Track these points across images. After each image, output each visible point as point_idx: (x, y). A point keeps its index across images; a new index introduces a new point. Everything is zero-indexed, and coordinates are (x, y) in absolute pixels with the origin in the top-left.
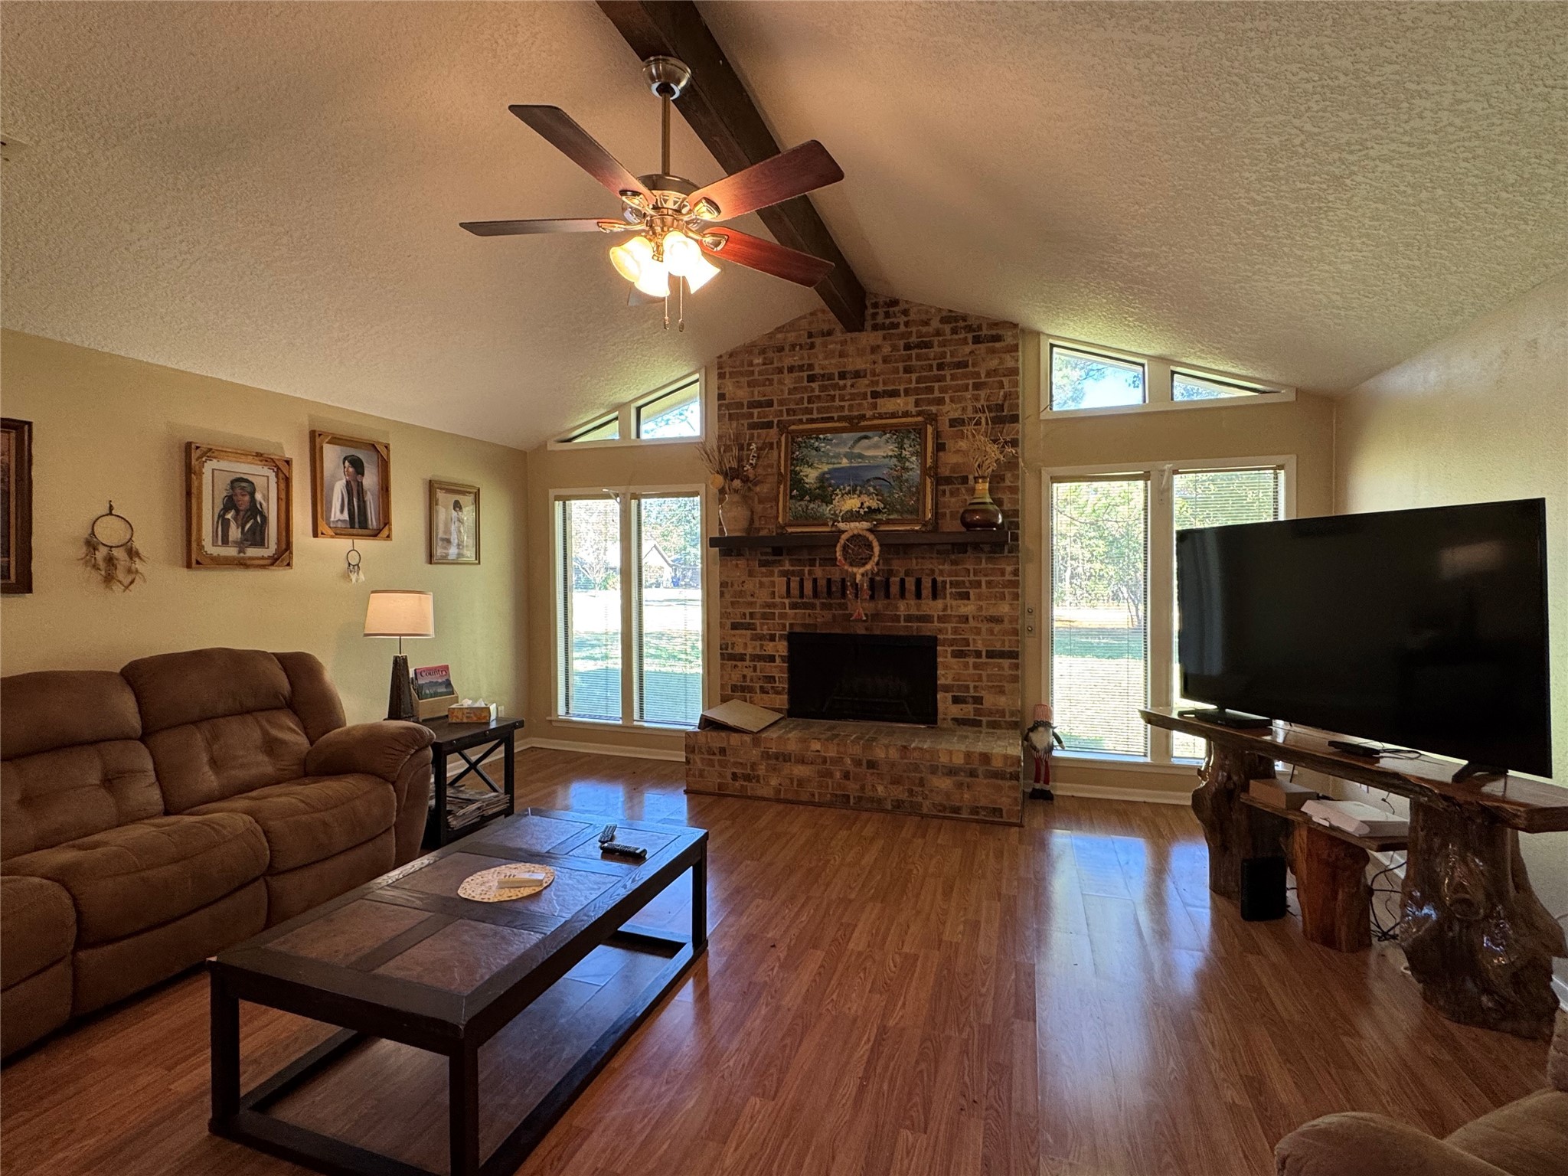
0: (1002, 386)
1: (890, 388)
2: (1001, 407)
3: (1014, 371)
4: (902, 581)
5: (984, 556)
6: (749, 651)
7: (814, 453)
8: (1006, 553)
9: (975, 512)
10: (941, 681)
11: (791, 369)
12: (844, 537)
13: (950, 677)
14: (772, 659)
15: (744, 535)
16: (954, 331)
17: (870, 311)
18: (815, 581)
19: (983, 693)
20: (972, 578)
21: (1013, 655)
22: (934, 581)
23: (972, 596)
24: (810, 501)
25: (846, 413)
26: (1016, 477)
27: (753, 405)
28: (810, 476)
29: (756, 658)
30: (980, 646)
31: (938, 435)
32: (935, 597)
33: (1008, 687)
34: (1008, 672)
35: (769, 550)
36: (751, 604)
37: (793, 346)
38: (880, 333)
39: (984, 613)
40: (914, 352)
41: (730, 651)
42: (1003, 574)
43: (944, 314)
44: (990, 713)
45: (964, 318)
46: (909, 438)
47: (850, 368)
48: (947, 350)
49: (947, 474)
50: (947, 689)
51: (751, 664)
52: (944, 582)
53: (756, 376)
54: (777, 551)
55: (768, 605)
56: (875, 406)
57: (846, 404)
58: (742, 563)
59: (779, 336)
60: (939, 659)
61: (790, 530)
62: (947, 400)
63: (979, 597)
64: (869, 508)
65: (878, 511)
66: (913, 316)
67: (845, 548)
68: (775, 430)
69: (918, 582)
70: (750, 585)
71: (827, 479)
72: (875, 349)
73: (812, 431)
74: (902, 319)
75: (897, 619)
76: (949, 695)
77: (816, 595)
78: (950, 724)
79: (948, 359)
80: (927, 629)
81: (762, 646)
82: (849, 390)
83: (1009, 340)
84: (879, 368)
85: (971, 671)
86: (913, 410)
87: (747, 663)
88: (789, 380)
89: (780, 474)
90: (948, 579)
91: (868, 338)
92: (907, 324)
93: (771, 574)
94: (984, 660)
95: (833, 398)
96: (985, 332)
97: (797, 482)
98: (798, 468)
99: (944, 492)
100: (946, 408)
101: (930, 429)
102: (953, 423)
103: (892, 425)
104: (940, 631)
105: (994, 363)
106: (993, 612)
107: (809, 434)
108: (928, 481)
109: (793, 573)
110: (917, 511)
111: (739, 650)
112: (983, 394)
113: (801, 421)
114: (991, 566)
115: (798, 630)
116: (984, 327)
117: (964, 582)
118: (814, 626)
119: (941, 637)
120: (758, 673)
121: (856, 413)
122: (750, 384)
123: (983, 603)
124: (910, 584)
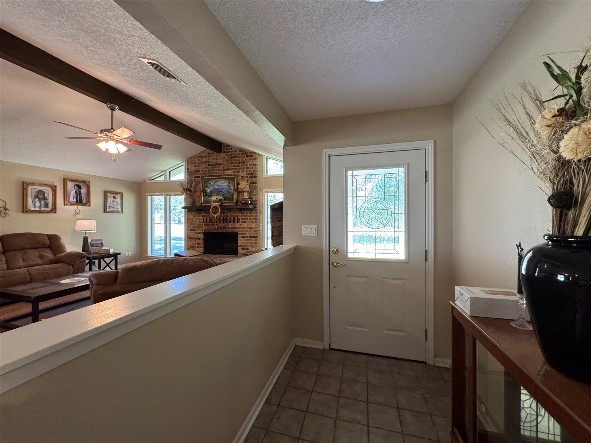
0: (253, 169)
1: (227, 168)
2: (252, 174)
3: (255, 165)
4: (230, 218)
5: (249, 212)
6: (194, 237)
7: (209, 184)
9: (243, 200)
10: (239, 244)
11: (204, 163)
12: (212, 206)
13: (241, 243)
14: (200, 239)
15: (191, 206)
16: (242, 154)
17: (223, 148)
18: (210, 218)
19: (248, 247)
20: (246, 217)
21: (255, 237)
22: (238, 218)
25: (217, 174)
26: (256, 192)
27: (196, 171)
28: (208, 190)
29: (196, 238)
30: (248, 235)
31: (238, 180)
32: (238, 223)
33: (254, 245)
34: (254, 241)
35: (196, 210)
36: (195, 224)
37: (205, 156)
38: (225, 154)
39: (249, 226)
40: (233, 159)
41: (190, 237)
42: (253, 216)
43: (240, 149)
44: (250, 252)
45: (244, 150)
46: (231, 181)
47: (218, 162)
48: (241, 159)
49: (240, 191)
50: (240, 246)
52: (240, 218)
53: (196, 164)
54: (201, 210)
55: (199, 225)
56: (224, 173)
57: (217, 172)
58: (193, 213)
59: (202, 154)
60: (239, 238)
61: (203, 205)
62: (241, 171)
63: (248, 222)
64: (219, 199)
65: (222, 200)
66: (233, 149)
67: (212, 209)
68: (200, 178)
69: (234, 219)
70: (194, 219)
71: (212, 191)
72: (224, 158)
73: (210, 179)
75: (229, 228)
76: (241, 248)
77: (210, 222)
78: (241, 255)
79: (241, 161)
80: (236, 231)
81: (197, 235)
82: (218, 168)
83: (254, 157)
84: (225, 163)
85: (246, 241)
86: (233, 174)
87: (194, 240)
88: (204, 165)
89: (201, 190)
90: (241, 218)
91: (222, 155)
92: (231, 152)
93: (199, 216)
94: (249, 238)
95: (214, 170)
96: (249, 154)
97: (205, 192)
98: (205, 189)
99: (240, 195)
100: (240, 173)
101: (236, 179)
102: (242, 177)
103: (228, 178)
104: (239, 231)
105: (251, 162)
106: (251, 226)
107: (208, 179)
108: (235, 192)
109: (205, 216)
110: (232, 200)
111: (192, 236)
112: (248, 170)
113: (207, 176)
114: (250, 214)
115: (206, 231)
116: (249, 153)
117: (244, 218)
118: (210, 230)
119: (239, 233)
120: (196, 243)
121: (219, 174)
122: (195, 166)
123: (249, 224)
124: (232, 219)
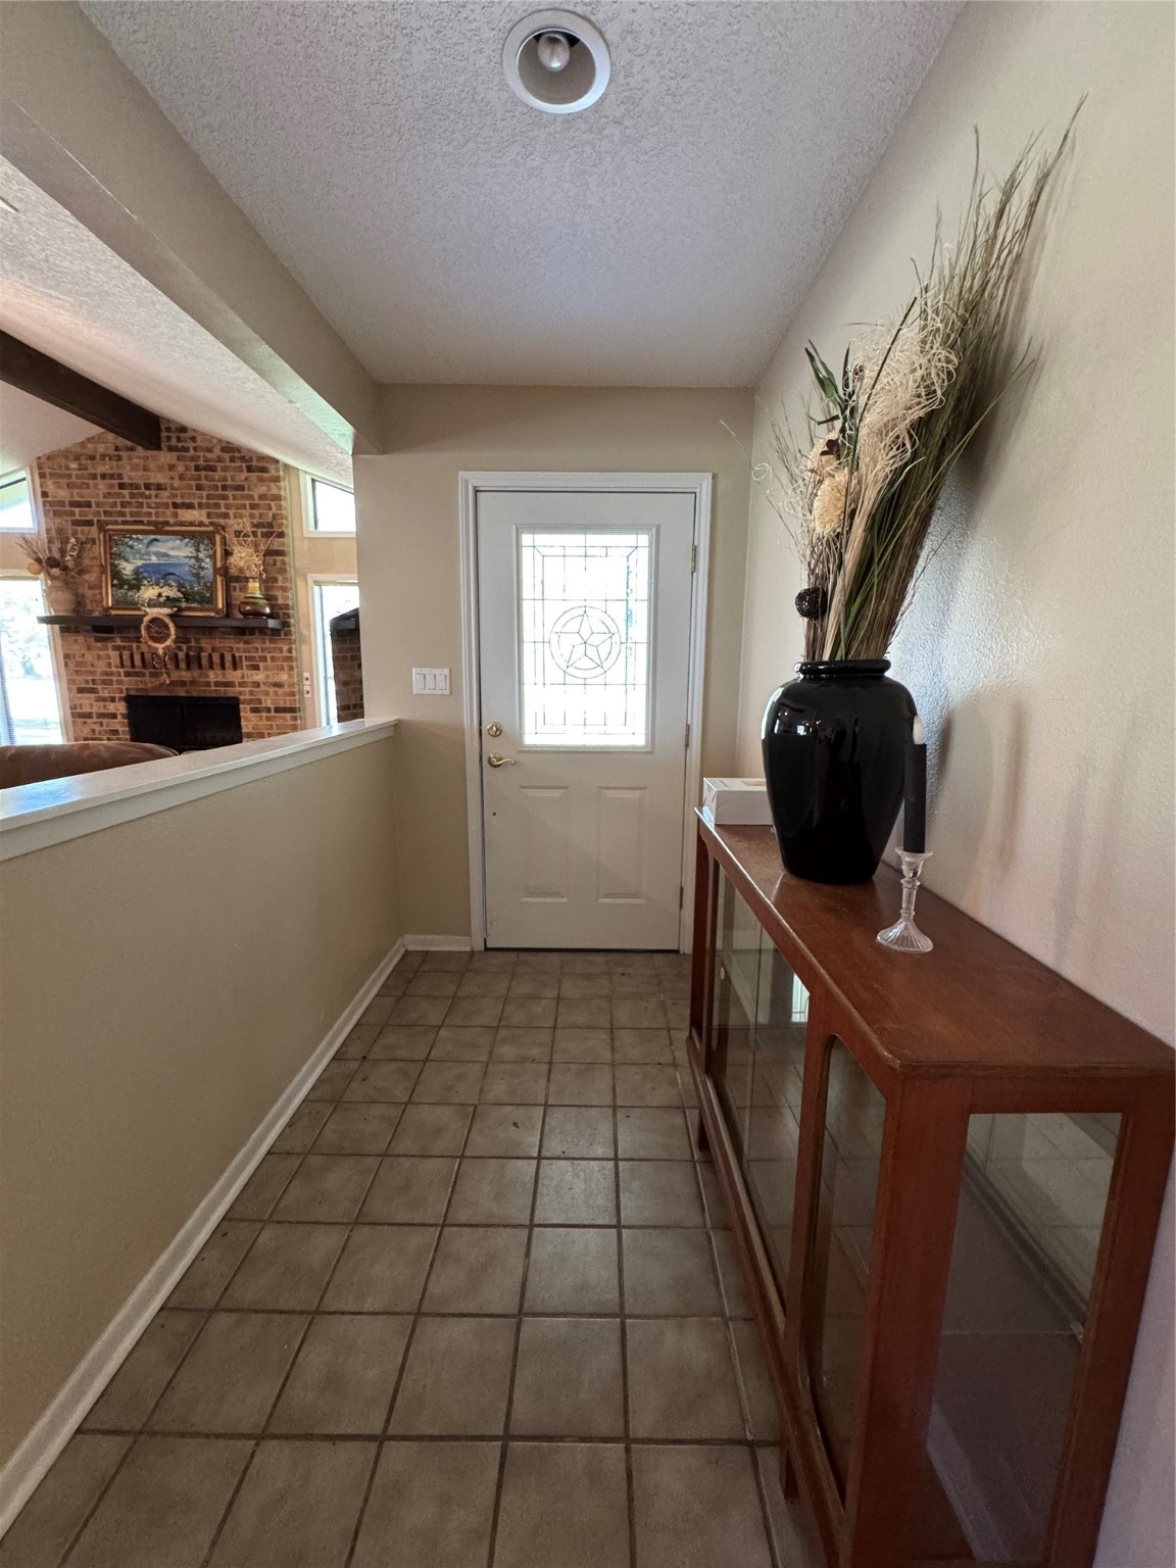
0: (270, 509)
1: (187, 501)
2: (270, 525)
3: (278, 498)
4: (210, 655)
5: (267, 638)
6: (95, 710)
7: (128, 550)
8: (283, 636)
9: (248, 604)
10: (244, 730)
11: (104, 476)
12: (146, 619)
13: (250, 727)
14: (114, 716)
15: (69, 614)
16: (232, 460)
17: (164, 434)
18: (142, 654)
20: (260, 654)
21: (292, 710)
22: (234, 656)
23: (261, 668)
24: (129, 590)
25: (154, 518)
27: (73, 504)
28: (127, 569)
29: (101, 715)
30: (269, 704)
31: (224, 541)
32: (235, 669)
34: (290, 722)
35: (89, 628)
36: (92, 673)
37: (103, 456)
38: (175, 454)
39: (270, 680)
40: (203, 473)
41: (79, 710)
42: (281, 652)
43: (223, 445)
45: (239, 450)
46: (203, 543)
47: (152, 481)
48: (228, 474)
49: (236, 574)
51: (98, 720)
52: (241, 657)
53: (73, 480)
54: (109, 630)
55: (107, 674)
56: (176, 515)
57: (153, 511)
58: (81, 639)
59: (90, 445)
60: (242, 714)
61: (114, 612)
62: (232, 516)
63: (266, 668)
64: (168, 597)
65: (177, 600)
66: (199, 442)
67: (148, 628)
68: (94, 529)
69: (222, 657)
70: (89, 657)
71: (142, 572)
72: (172, 467)
73: (128, 531)
74: (191, 445)
75: (208, 684)
77: (144, 666)
79: (229, 482)
80: (231, 692)
81: (105, 707)
82: (153, 500)
83: (273, 472)
84: (177, 483)
86: (206, 521)
87: (94, 720)
88: (102, 485)
89: (102, 566)
90: (244, 655)
91: (165, 457)
92: (195, 449)
93: (105, 648)
94: (273, 714)
95: (141, 505)
96: (254, 463)
97: (116, 574)
98: (116, 562)
99: (235, 588)
100: (231, 521)
101: (218, 538)
102: (238, 534)
103: (194, 532)
104: (241, 693)
105: (263, 489)
106: (276, 679)
107: (123, 533)
108: (219, 579)
109: (124, 648)
110: (211, 600)
111: (87, 709)
112: (256, 513)
113: (116, 523)
114: (273, 645)
115: (133, 693)
116: (254, 458)
117: (254, 657)
118: (146, 690)
119: (242, 698)
120: (105, 728)
121: (161, 519)
122: (69, 485)
123: (269, 673)
124: (216, 658)
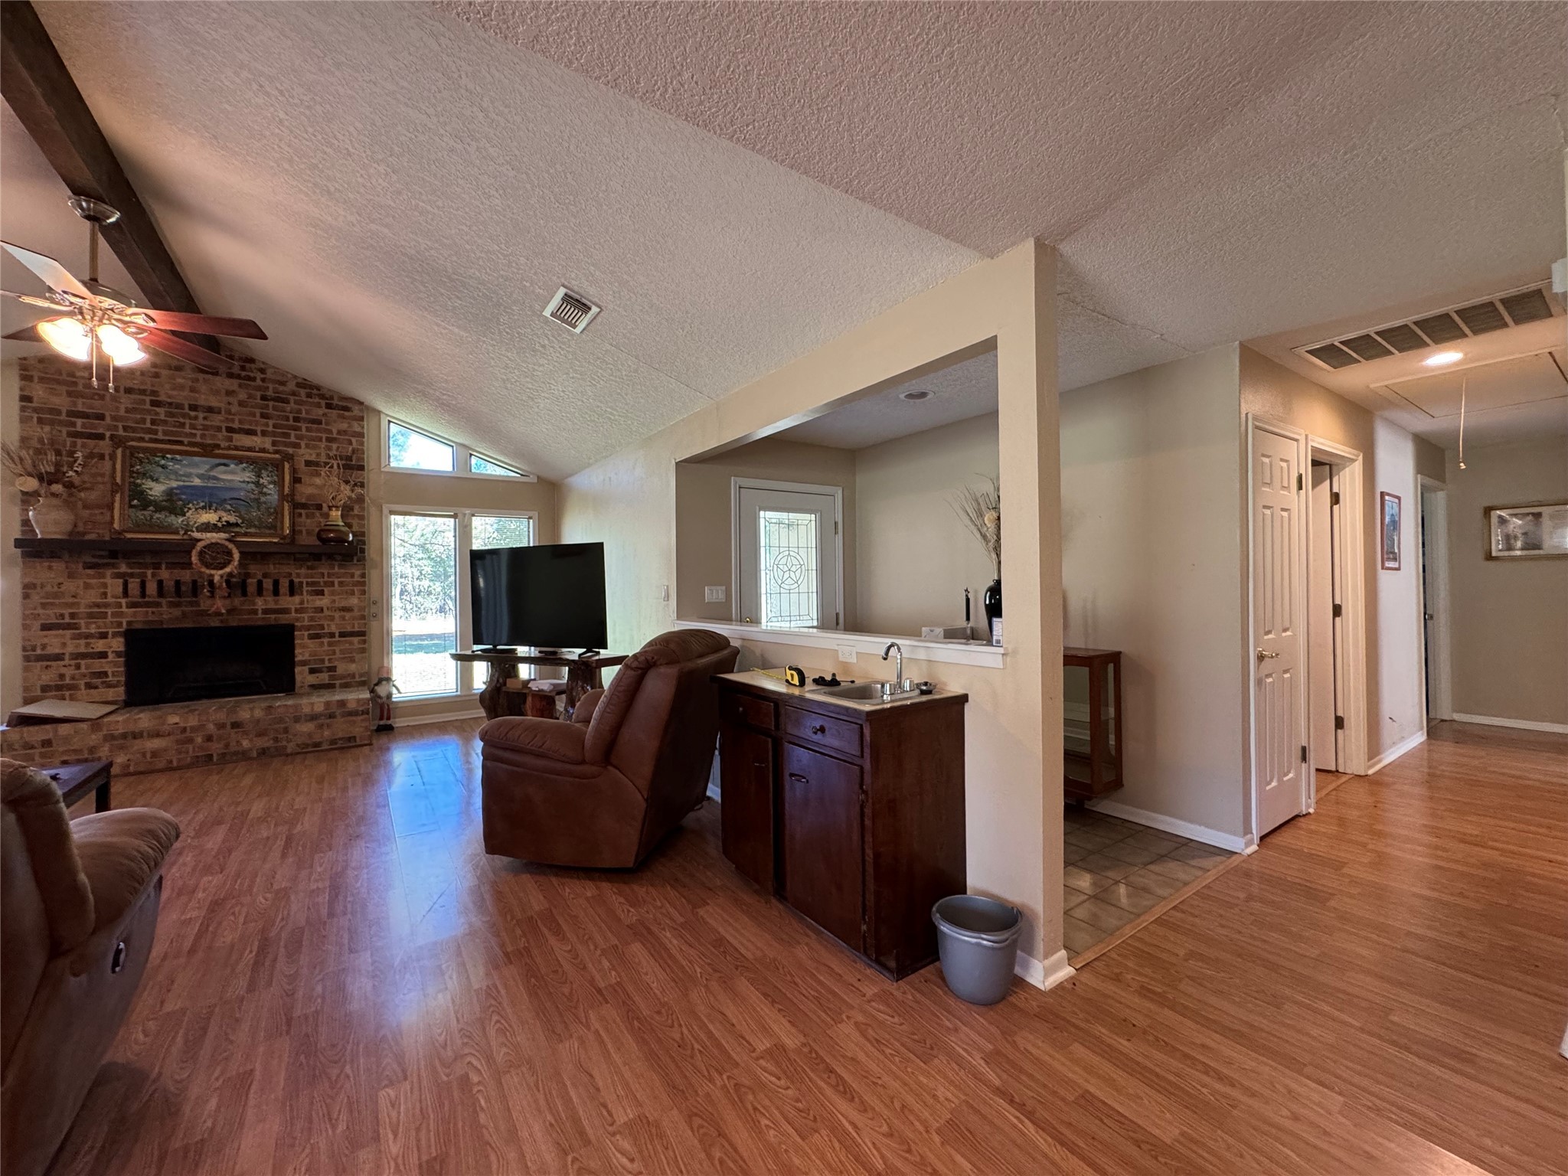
0: (350, 443)
1: (247, 427)
2: (349, 458)
3: (362, 435)
4: (260, 583)
5: (337, 563)
6: (70, 649)
7: (160, 469)
8: (355, 562)
10: (298, 658)
12: (200, 545)
13: (307, 655)
14: (103, 655)
15: (68, 538)
16: (309, 396)
18: (160, 582)
19: (336, 663)
20: (326, 579)
21: (362, 634)
22: (292, 583)
23: (326, 592)
24: (156, 512)
25: (198, 439)
26: (363, 509)
27: (75, 414)
29: (79, 656)
30: (333, 629)
31: (294, 471)
32: (292, 593)
33: (357, 657)
34: (357, 646)
36: (72, 605)
38: (236, 382)
39: (337, 605)
40: (271, 403)
41: (38, 652)
42: (352, 576)
43: (300, 381)
44: (342, 677)
45: (318, 388)
46: (267, 470)
47: (202, 402)
48: (303, 408)
49: (303, 501)
50: (304, 663)
51: (73, 662)
52: (301, 583)
54: (114, 554)
55: (97, 605)
56: (230, 439)
57: (199, 433)
58: (59, 565)
60: (297, 642)
61: (129, 536)
62: (303, 445)
63: (333, 593)
65: (237, 525)
66: (269, 374)
67: (201, 553)
68: (107, 443)
69: (276, 583)
70: (70, 586)
71: (176, 494)
72: (229, 393)
73: (161, 450)
74: (259, 376)
75: (255, 612)
76: (306, 669)
77: (161, 594)
78: (307, 689)
79: (304, 415)
80: (284, 619)
81: (87, 645)
82: (201, 421)
83: (356, 412)
84: (235, 408)
85: (326, 648)
86: (271, 449)
87: (66, 662)
89: (115, 484)
90: (305, 581)
91: (223, 383)
92: (263, 380)
93: (100, 576)
94: (337, 639)
95: (182, 425)
96: (336, 402)
97: (138, 493)
98: (139, 481)
99: (300, 515)
100: (302, 451)
101: (287, 465)
102: (308, 463)
103: (249, 458)
104: (297, 620)
105: (344, 426)
106: (343, 604)
107: (154, 452)
109: (132, 575)
110: (275, 526)
111: (53, 650)
112: (334, 446)
113: (142, 439)
114: (342, 571)
115: (137, 626)
116: (335, 398)
117: (319, 582)
118: (162, 622)
119: (298, 624)
120: (83, 670)
121: (209, 442)
122: (69, 394)
123: (336, 598)
124: (268, 584)
